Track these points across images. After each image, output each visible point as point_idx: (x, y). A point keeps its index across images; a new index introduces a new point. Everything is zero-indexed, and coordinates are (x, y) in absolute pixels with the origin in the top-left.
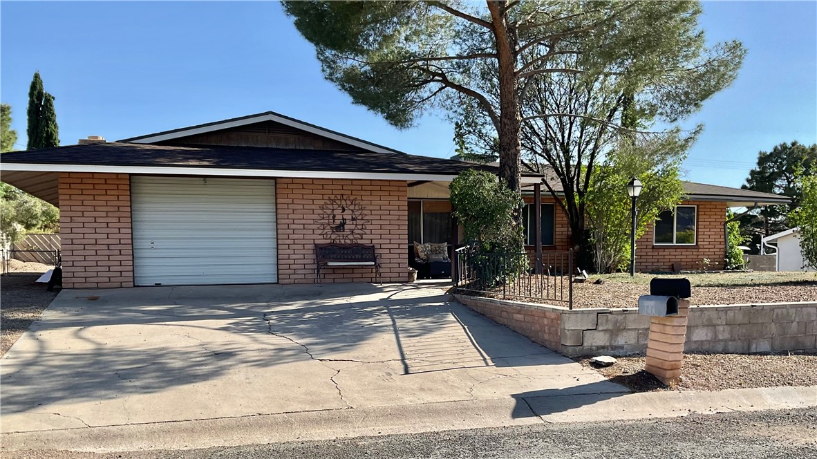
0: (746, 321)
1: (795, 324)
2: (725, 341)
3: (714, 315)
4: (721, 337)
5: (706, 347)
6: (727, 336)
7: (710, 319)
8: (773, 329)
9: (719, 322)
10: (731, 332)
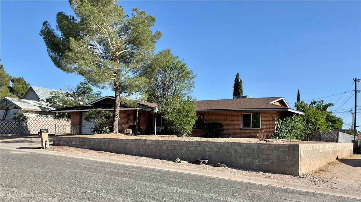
0: (82, 141)
1: (92, 142)
2: (78, 145)
3: (76, 139)
4: (77, 144)
5: (75, 146)
6: (79, 144)
7: (75, 140)
8: (88, 143)
9: (77, 141)
10: (79, 143)
